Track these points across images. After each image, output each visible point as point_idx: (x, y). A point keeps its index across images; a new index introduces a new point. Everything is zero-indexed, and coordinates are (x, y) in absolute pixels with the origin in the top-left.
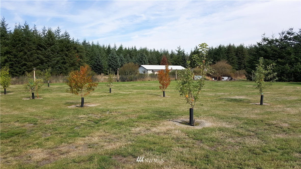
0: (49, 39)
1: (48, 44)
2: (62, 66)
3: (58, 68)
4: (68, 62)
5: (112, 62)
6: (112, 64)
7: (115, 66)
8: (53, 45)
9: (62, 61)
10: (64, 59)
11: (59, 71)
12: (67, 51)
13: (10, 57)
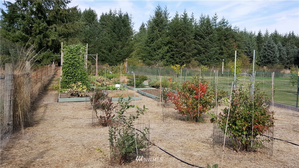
0: (207, 27)
1: (206, 33)
2: (219, 57)
3: (216, 59)
4: (225, 53)
5: (268, 52)
6: (268, 55)
7: (271, 57)
8: (211, 33)
9: (219, 52)
10: (222, 50)
11: (216, 62)
12: (225, 40)
13: (171, 47)
